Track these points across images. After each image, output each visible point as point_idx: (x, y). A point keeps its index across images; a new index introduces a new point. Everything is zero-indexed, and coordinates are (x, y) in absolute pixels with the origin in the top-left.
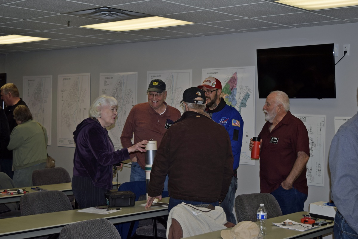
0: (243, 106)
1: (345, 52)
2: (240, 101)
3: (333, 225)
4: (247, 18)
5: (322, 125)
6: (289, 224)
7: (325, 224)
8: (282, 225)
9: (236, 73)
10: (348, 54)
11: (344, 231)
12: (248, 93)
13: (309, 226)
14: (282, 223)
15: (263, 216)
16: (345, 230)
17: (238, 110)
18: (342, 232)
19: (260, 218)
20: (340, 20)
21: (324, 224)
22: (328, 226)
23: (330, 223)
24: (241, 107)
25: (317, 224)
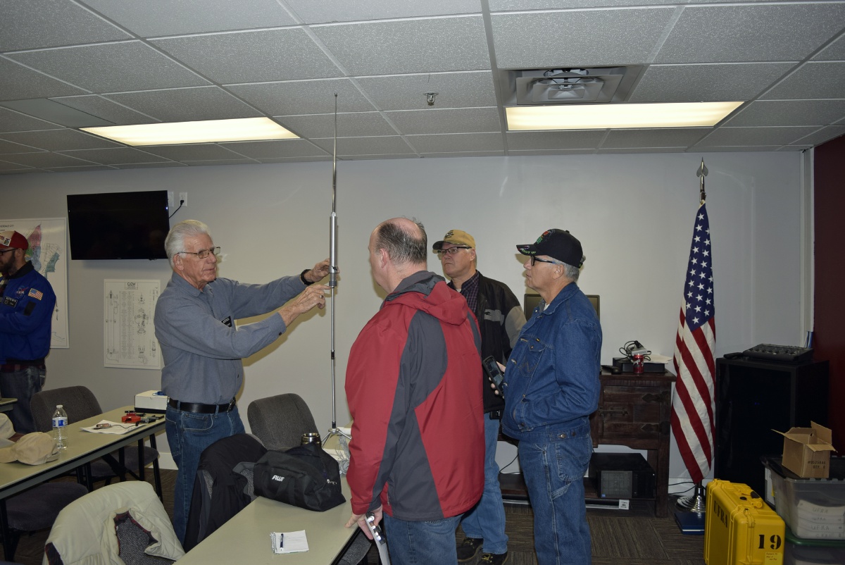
0: (50, 271)
1: (182, 202)
2: (46, 263)
3: (164, 420)
4: (47, 151)
5: (155, 292)
6: (104, 427)
7: (154, 421)
8: (95, 429)
9: (39, 226)
10: (185, 204)
11: (185, 429)
12: (56, 253)
13: (132, 426)
14: (95, 427)
15: (62, 421)
16: (187, 427)
17: (43, 275)
18: (184, 430)
19: (57, 425)
20: (173, 161)
21: (151, 421)
22: (158, 422)
23: (160, 418)
24: (47, 271)
25: (144, 422)
